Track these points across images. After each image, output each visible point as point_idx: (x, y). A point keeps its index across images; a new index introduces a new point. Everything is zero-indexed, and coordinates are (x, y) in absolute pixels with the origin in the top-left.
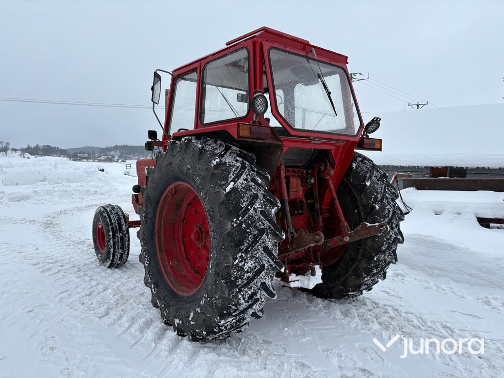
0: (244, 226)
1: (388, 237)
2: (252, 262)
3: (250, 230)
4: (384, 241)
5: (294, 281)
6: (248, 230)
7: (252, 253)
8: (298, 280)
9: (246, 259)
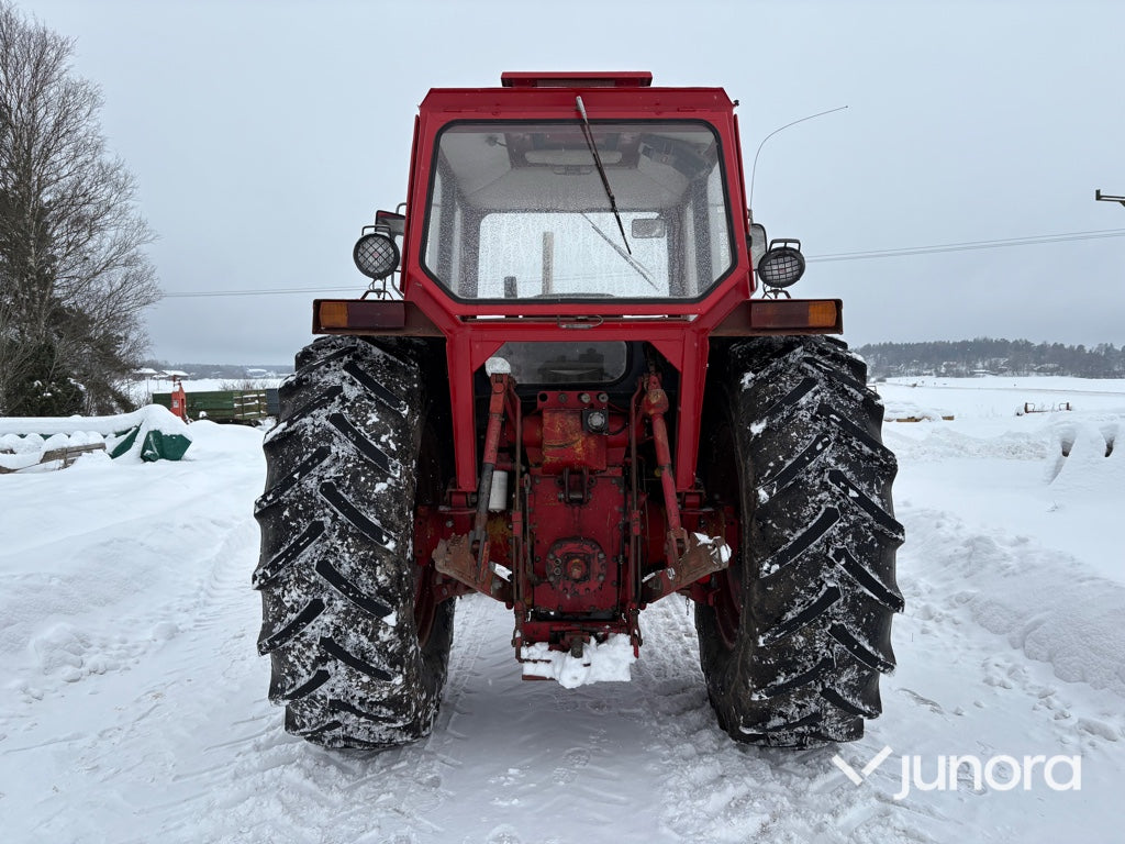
0: (286, 513)
1: (812, 585)
2: (300, 592)
3: (298, 523)
4: (798, 595)
5: (535, 662)
6: (294, 524)
7: (299, 572)
8: (548, 661)
9: (286, 583)
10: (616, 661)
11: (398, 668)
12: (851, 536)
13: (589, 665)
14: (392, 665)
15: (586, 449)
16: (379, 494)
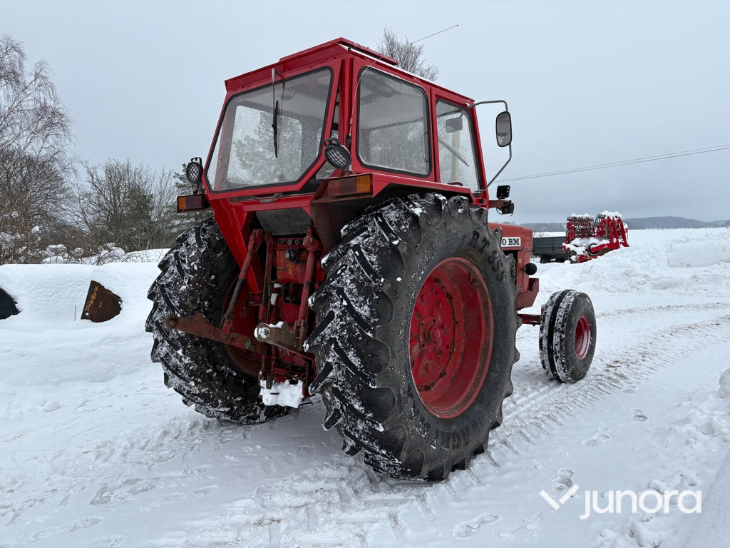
10: (293, 395)
11: (193, 378)
12: (346, 331)
13: (277, 394)
14: (190, 376)
15: (295, 272)
16: (182, 291)
